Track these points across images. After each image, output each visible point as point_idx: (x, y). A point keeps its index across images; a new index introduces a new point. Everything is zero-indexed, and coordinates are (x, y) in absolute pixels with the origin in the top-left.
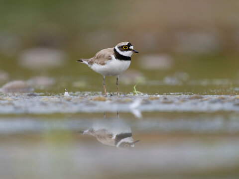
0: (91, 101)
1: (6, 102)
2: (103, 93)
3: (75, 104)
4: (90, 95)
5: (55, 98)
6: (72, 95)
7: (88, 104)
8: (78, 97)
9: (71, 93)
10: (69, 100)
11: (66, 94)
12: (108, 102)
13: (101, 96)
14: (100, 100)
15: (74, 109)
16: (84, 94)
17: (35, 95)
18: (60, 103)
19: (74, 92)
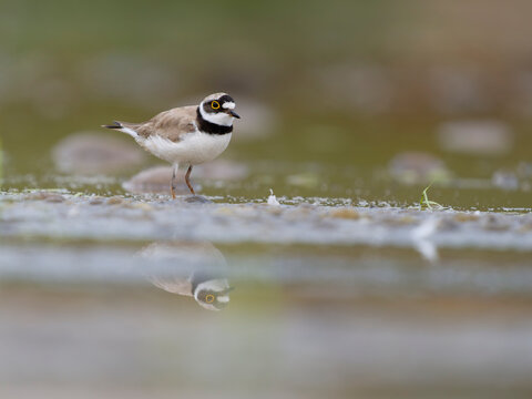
0: (327, 220)
1: (137, 213)
2: (355, 203)
3: (292, 223)
4: (324, 204)
5: (247, 209)
6: (284, 203)
7: (320, 224)
8: (299, 208)
9: (284, 199)
10: (277, 214)
11: (272, 200)
12: (364, 222)
13: (351, 209)
14: (346, 216)
15: (289, 234)
16: (311, 202)
17: (203, 201)
18: (257, 220)
19: (290, 199)
